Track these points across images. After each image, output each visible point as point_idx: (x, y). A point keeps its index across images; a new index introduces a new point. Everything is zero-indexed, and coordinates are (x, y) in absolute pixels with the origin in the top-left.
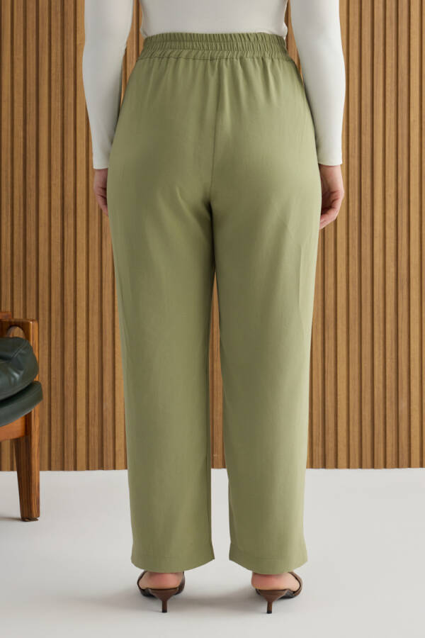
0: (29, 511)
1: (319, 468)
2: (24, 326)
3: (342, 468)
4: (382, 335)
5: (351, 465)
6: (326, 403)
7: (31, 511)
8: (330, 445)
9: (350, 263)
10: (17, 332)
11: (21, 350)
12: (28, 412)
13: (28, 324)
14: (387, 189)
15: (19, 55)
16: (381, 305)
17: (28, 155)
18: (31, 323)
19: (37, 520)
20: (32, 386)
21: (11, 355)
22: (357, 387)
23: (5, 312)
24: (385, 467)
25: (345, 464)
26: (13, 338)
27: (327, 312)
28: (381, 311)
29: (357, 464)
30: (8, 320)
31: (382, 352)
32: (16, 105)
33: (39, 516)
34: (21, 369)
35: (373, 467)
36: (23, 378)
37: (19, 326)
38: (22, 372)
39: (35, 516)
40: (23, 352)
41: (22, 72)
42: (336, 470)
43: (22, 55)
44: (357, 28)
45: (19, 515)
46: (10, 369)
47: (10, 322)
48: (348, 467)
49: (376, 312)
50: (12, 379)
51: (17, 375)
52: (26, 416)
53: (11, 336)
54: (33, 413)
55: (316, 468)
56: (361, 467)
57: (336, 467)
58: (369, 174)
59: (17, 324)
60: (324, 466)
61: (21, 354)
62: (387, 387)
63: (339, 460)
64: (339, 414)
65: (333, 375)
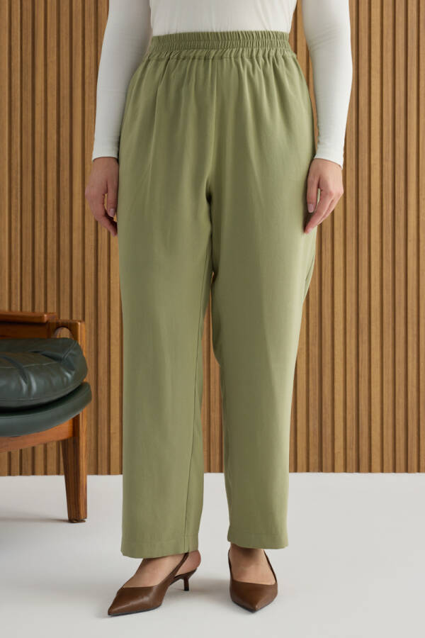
0: (76, 513)
1: (352, 472)
2: (72, 327)
3: (376, 472)
4: (416, 339)
5: (385, 469)
6: (360, 408)
7: (78, 512)
8: (364, 448)
9: (384, 267)
10: (64, 333)
11: (71, 351)
12: (77, 414)
13: (76, 324)
14: (420, 193)
15: (52, 58)
16: (415, 309)
17: (61, 158)
18: (79, 323)
19: (84, 521)
20: (81, 387)
21: (62, 355)
22: (391, 391)
23: (53, 313)
24: (419, 471)
25: (379, 468)
26: (60, 339)
27: (361, 316)
28: (415, 314)
29: (391, 468)
30: (55, 321)
31: (415, 356)
32: (49, 108)
33: (86, 518)
34: (73, 370)
35: (407, 471)
36: (75, 378)
37: (67, 328)
38: (73, 373)
39: (82, 518)
40: (74, 352)
41: (56, 74)
42: (369, 474)
43: (55, 57)
44: (391, 31)
45: (66, 517)
46: (62, 369)
47: (57, 323)
48: (382, 471)
49: (409, 316)
50: (65, 379)
51: (69, 375)
52: (75, 418)
53: (58, 337)
55: (350, 472)
56: (395, 471)
57: (370, 471)
58: (403, 177)
59: (64, 325)
60: (358, 470)
61: (71, 354)
62: (421, 391)
63: (373, 464)
64: (373, 418)
65: (367, 378)
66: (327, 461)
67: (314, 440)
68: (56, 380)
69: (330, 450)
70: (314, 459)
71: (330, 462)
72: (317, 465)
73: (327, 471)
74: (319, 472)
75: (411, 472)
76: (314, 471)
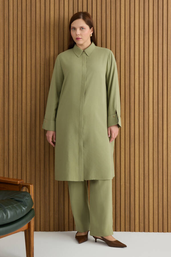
2: (28, 187)
3: (151, 232)
5: (154, 231)
8: (147, 223)
13: (30, 186)
20: (31, 211)
21: (22, 200)
25: (152, 231)
29: (157, 231)
30: (22, 184)
36: (27, 209)
37: (26, 186)
38: (26, 207)
40: (27, 198)
46: (22, 206)
47: (23, 185)
50: (23, 210)
51: (24, 208)
52: (29, 223)
53: (23, 191)
54: (31, 221)
57: (149, 231)
60: (144, 231)
61: (26, 199)
62: (168, 201)
63: (150, 229)
64: (150, 211)
65: (148, 196)
66: (132, 228)
67: (127, 219)
68: (19, 211)
69: (133, 223)
70: (127, 226)
71: (133, 228)
72: (129, 229)
73: (132, 231)
74: (129, 231)
75: (165, 232)
76: (127, 231)
